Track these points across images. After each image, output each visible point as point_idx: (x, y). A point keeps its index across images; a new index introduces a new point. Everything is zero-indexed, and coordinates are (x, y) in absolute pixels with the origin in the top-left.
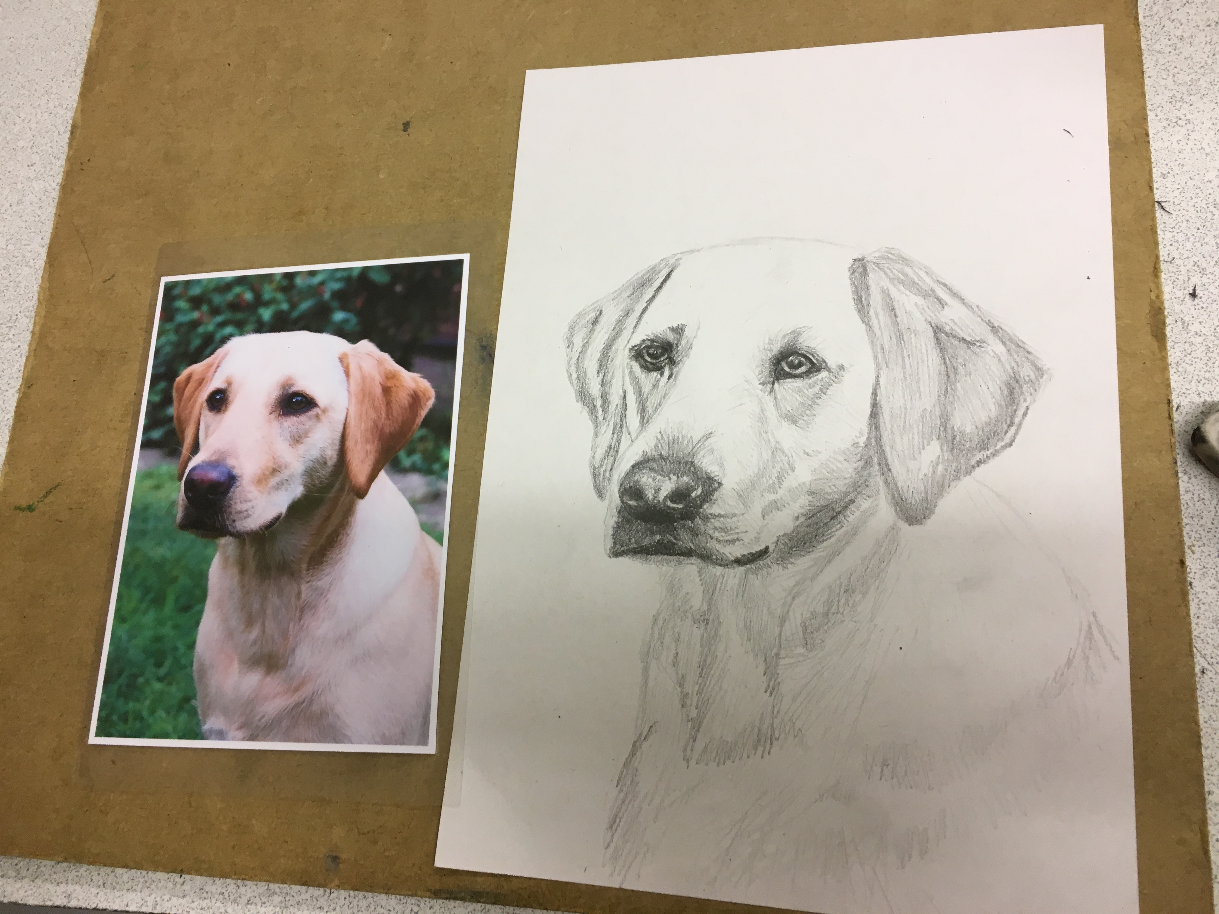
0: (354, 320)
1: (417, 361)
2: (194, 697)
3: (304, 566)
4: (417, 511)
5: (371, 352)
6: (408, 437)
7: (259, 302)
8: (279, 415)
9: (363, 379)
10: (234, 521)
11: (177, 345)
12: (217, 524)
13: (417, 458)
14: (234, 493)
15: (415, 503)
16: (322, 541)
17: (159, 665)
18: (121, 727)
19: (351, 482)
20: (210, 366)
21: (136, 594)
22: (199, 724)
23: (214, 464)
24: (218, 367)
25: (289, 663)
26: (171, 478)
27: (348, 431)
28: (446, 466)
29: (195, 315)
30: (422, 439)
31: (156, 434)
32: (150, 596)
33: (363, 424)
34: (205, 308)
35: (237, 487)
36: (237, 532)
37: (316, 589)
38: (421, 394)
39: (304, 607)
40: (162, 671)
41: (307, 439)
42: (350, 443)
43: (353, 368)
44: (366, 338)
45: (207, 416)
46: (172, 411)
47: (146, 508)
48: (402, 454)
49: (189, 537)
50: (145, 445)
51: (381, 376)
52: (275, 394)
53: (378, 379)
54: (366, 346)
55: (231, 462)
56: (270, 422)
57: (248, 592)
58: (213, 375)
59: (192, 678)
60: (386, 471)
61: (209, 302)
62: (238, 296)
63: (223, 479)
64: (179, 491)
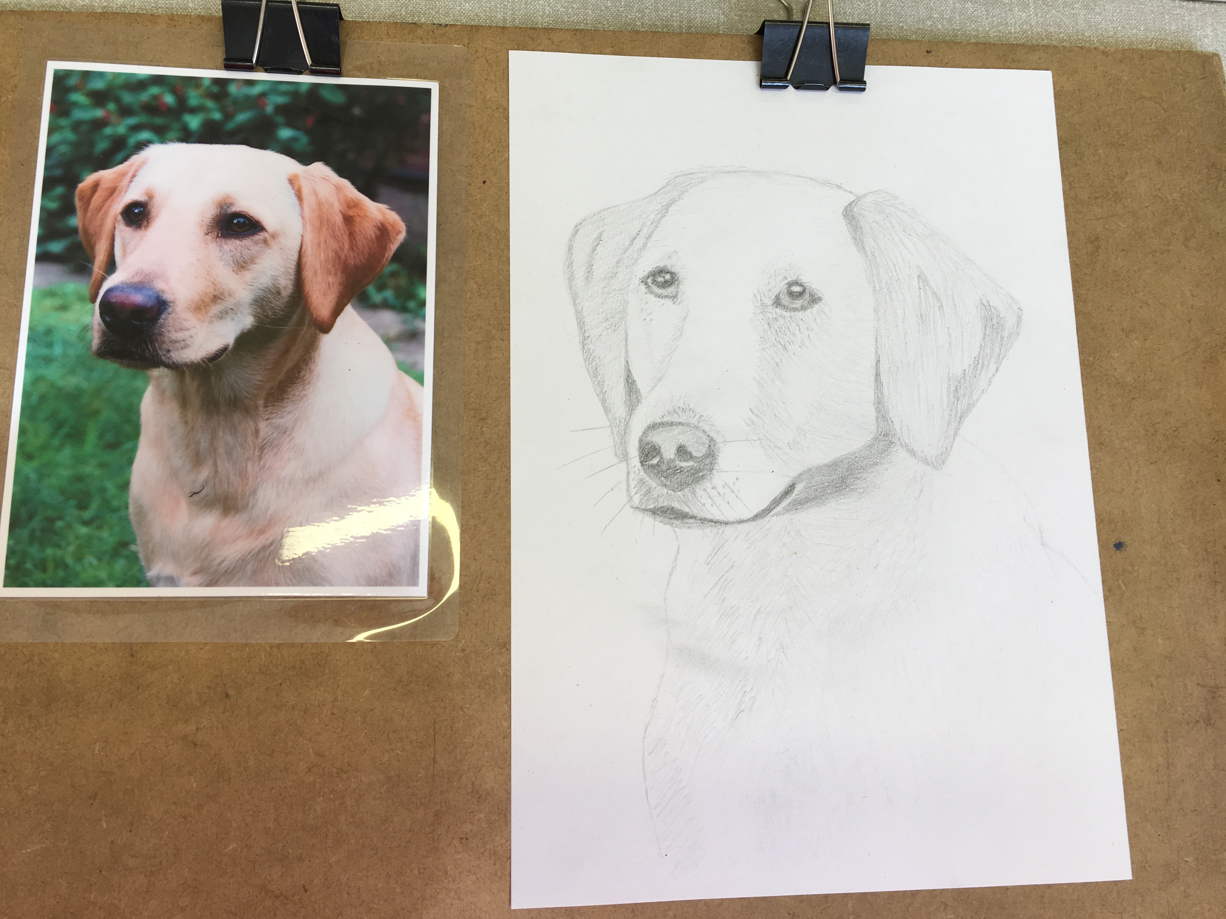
0: (304, 140)
1: (383, 190)
2: (134, 541)
3: (261, 402)
4: (391, 348)
5: (327, 176)
6: (377, 272)
7: (182, 107)
8: (217, 237)
9: (320, 205)
10: (169, 351)
11: (75, 145)
12: (147, 354)
13: (389, 294)
14: (165, 319)
15: (389, 342)
16: (281, 376)
17: (82, 507)
18: (38, 575)
19: (312, 315)
20: (123, 174)
21: (45, 429)
22: (141, 570)
23: (138, 287)
24: (134, 176)
25: (251, 505)
26: (81, 299)
27: (304, 260)
28: (423, 304)
29: (99, 113)
30: (393, 274)
31: (56, 247)
32: (65, 430)
33: (322, 254)
34: (112, 106)
35: (169, 314)
36: (174, 363)
37: (277, 427)
38: (389, 227)
39: (263, 446)
40: (87, 514)
41: (255, 266)
42: (308, 273)
43: (305, 192)
44: (320, 161)
45: (123, 232)
46: (75, 221)
47: (49, 331)
48: (371, 289)
49: (110, 367)
50: (42, 258)
51: (340, 203)
52: (210, 213)
53: (337, 207)
54: (319, 169)
55: (159, 285)
56: (206, 244)
57: (193, 429)
58: (128, 185)
59: (129, 522)
60: (353, 306)
61: (118, 101)
62: (156, 97)
63: (150, 303)
64: (93, 314)
